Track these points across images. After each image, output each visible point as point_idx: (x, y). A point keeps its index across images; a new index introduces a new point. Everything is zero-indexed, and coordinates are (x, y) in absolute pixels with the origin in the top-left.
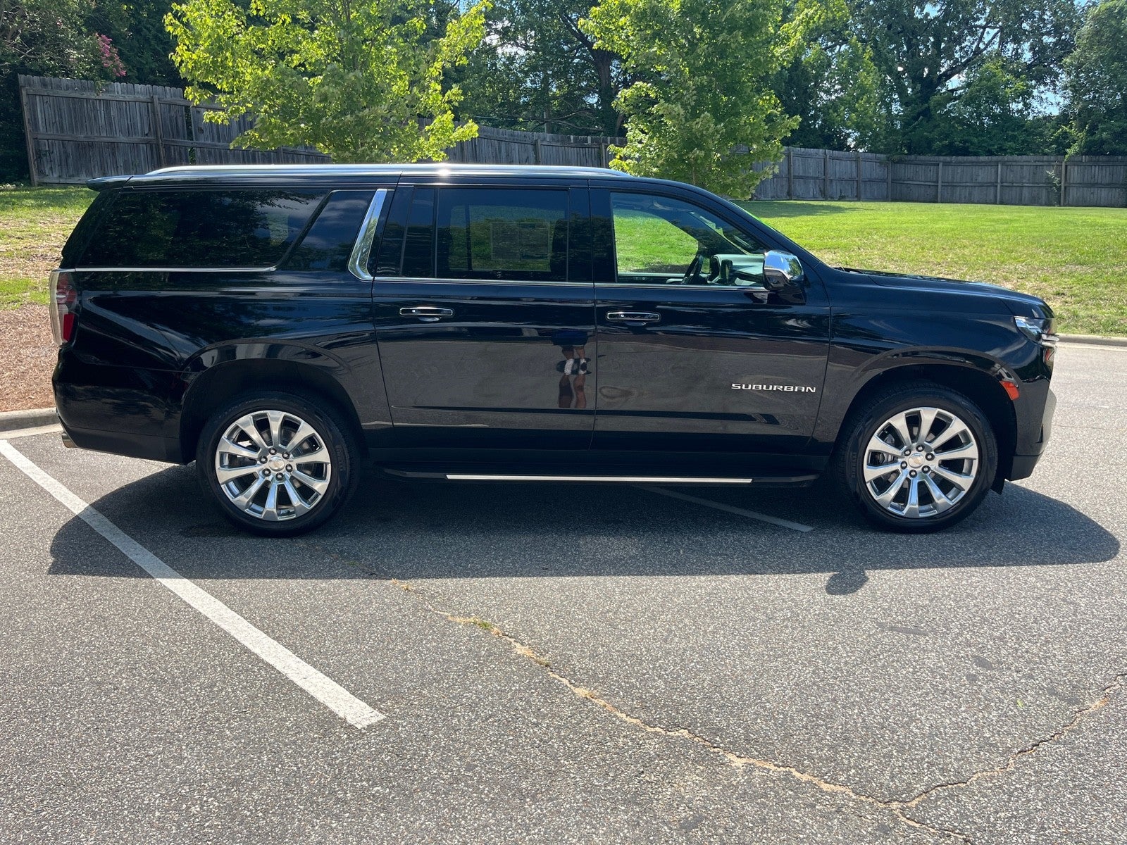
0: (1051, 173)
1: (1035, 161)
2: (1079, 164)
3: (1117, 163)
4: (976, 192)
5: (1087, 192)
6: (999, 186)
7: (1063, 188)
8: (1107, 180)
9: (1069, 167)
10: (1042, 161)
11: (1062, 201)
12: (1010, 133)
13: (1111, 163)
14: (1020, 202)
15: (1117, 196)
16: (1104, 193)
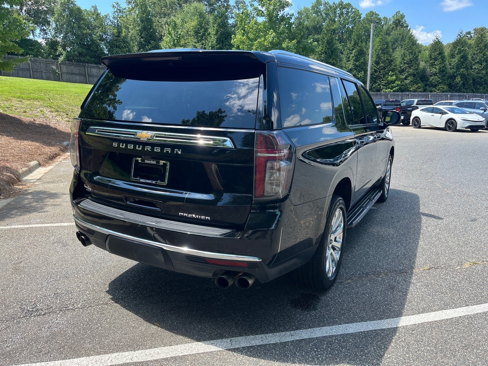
0: (54, 67)
1: (46, 61)
2: (65, 64)
3: (81, 66)
4: (20, 72)
5: (70, 76)
6: (31, 70)
7: (60, 74)
8: (78, 72)
9: (61, 65)
10: (49, 61)
11: (61, 80)
12: (30, 47)
13: (78, 66)
14: (42, 78)
15: (83, 79)
16: (77, 78)
